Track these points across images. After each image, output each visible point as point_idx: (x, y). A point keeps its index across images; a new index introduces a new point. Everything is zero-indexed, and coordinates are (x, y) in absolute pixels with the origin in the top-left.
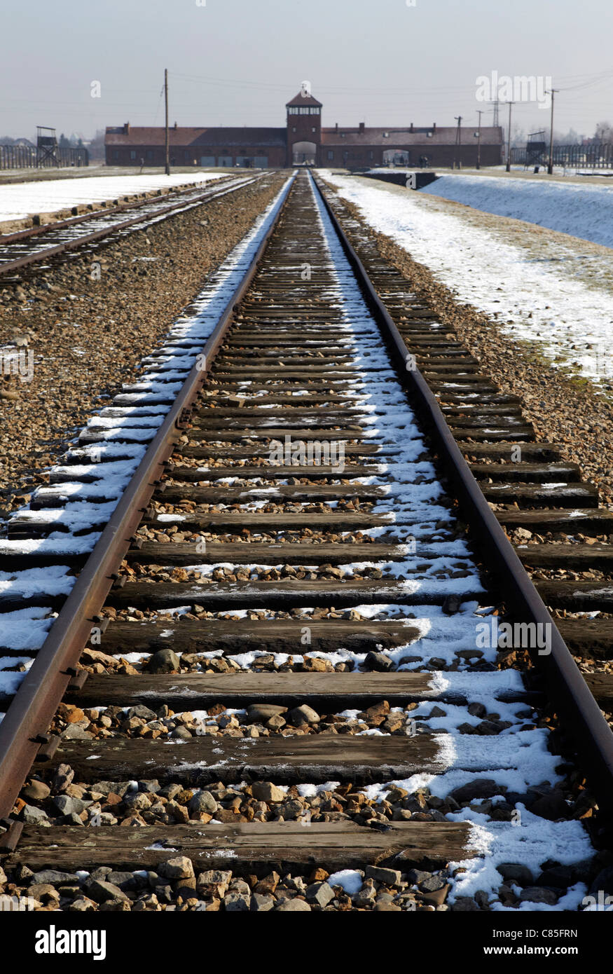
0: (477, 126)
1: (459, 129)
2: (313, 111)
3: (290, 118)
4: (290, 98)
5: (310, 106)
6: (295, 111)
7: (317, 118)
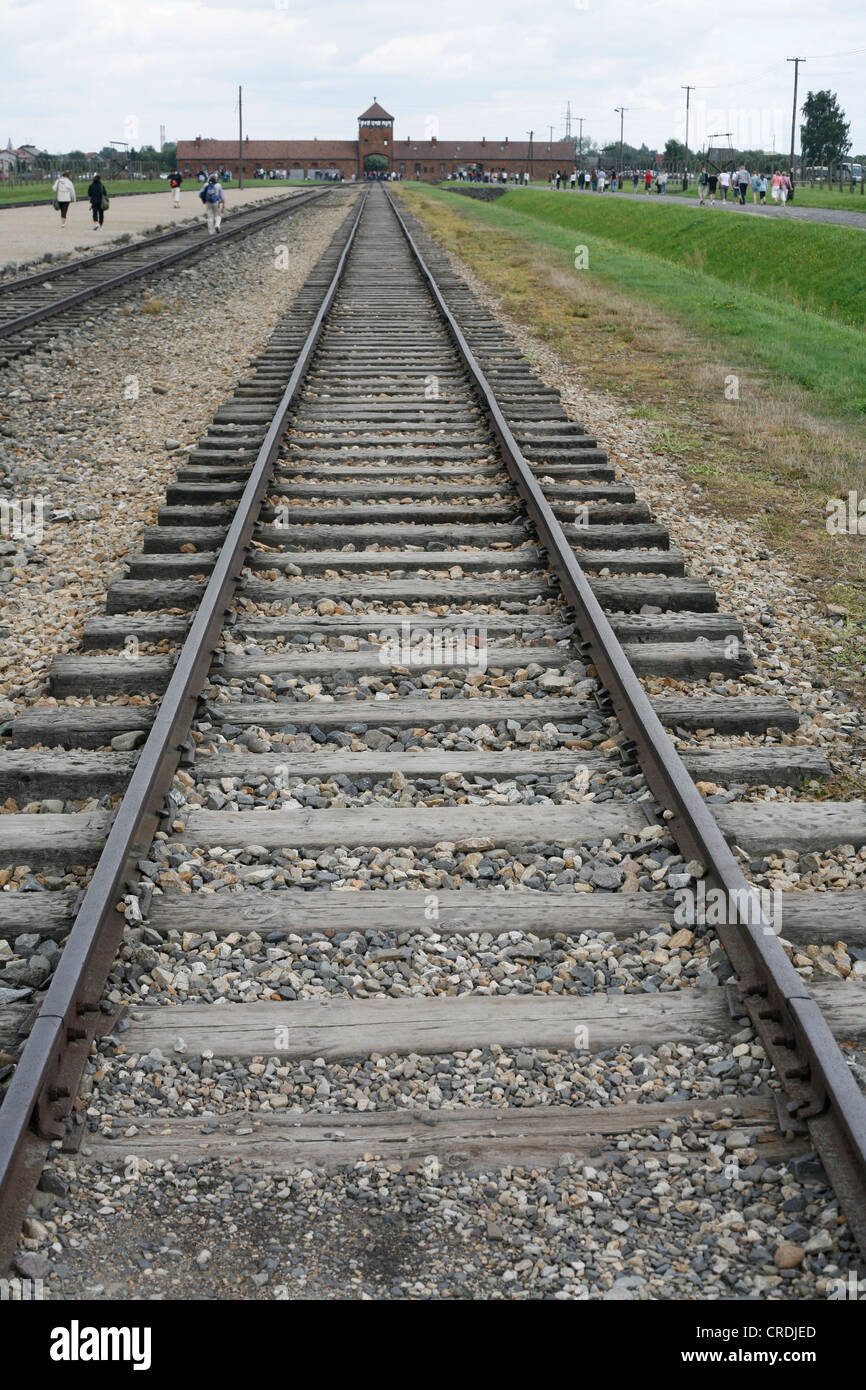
0: (548, 140)
1: (531, 143)
2: (385, 123)
3: (362, 130)
4: (363, 110)
5: (381, 120)
6: (363, 123)
7: (390, 129)
